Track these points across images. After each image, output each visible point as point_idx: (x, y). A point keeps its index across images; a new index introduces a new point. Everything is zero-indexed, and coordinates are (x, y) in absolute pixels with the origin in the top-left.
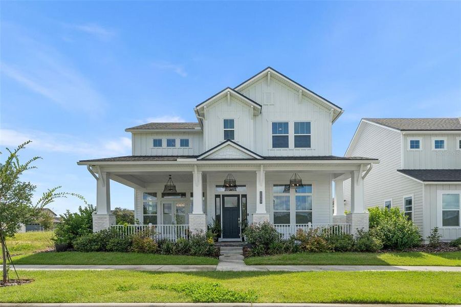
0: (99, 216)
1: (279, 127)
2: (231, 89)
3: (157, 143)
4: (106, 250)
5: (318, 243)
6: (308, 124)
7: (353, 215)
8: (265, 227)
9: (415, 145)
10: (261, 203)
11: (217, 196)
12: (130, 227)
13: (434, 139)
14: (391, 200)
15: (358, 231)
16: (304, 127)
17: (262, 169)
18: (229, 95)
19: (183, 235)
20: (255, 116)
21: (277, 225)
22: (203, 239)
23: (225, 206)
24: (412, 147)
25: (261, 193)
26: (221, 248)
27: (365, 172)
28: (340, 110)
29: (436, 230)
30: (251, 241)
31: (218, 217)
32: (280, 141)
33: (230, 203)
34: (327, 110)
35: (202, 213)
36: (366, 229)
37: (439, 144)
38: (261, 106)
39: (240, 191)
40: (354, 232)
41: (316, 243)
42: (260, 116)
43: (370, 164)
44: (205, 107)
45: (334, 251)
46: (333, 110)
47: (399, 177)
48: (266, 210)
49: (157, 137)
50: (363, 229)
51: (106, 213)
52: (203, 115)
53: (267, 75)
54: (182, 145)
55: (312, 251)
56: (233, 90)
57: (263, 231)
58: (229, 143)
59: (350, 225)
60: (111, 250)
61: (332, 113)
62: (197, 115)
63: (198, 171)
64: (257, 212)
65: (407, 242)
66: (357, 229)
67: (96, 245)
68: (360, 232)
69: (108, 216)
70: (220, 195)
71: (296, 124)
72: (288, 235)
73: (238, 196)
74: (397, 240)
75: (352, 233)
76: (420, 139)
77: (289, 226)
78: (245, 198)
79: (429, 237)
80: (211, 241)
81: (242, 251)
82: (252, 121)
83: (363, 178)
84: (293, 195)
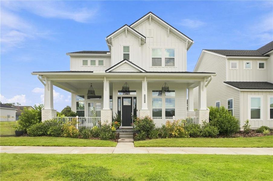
0: (45, 111)
2: (128, 26)
3: (85, 63)
4: (47, 135)
5: (179, 131)
6: (173, 50)
7: (200, 111)
8: (146, 120)
9: (234, 66)
10: (145, 102)
11: (119, 98)
12: (65, 118)
14: (220, 101)
15: (203, 122)
17: (145, 79)
18: (126, 30)
19: (97, 124)
20: (142, 44)
21: (154, 117)
22: (109, 127)
23: (124, 105)
24: (232, 67)
25: (145, 95)
26: (120, 133)
27: (207, 82)
28: (192, 41)
29: (248, 122)
30: (138, 129)
31: (119, 112)
33: (127, 103)
34: (184, 41)
35: (109, 109)
36: (208, 121)
38: (145, 37)
39: (132, 94)
40: (201, 123)
41: (178, 131)
42: (145, 44)
43: (211, 76)
44: (112, 37)
45: (189, 136)
46: (188, 41)
47: (225, 86)
48: (148, 108)
49: (85, 59)
50: (206, 121)
51: (50, 109)
52: (111, 43)
53: (149, 18)
54: (99, 64)
55: (175, 137)
56: (129, 26)
57: (145, 122)
58: (126, 61)
59: (198, 118)
60: (50, 135)
61: (187, 43)
62: (108, 43)
63: (106, 80)
64: (142, 109)
65: (233, 130)
66: (202, 121)
67: (41, 131)
68: (204, 123)
69: (51, 111)
70: (121, 97)
72: (161, 124)
73: (131, 98)
74: (227, 129)
75: (200, 123)
76: (237, 62)
77: (161, 118)
78: (135, 99)
79: (244, 126)
80: (113, 129)
81: (133, 136)
82: (140, 47)
83: (206, 86)
84: (164, 98)
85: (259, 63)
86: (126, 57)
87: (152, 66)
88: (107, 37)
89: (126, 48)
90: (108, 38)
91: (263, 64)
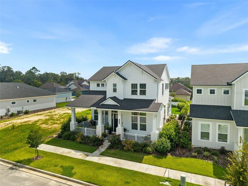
1: (134, 86)
3: (98, 85)
6: (145, 85)
7: (151, 133)
9: (199, 92)
10: (119, 123)
13: (209, 89)
16: (143, 86)
18: (114, 74)
25: (119, 119)
26: (105, 141)
32: (134, 92)
35: (100, 126)
37: (212, 92)
49: (98, 83)
58: (109, 98)
64: (118, 127)
70: (113, 114)
71: (140, 85)
76: (203, 89)
80: (101, 138)
84: (139, 117)
85: (224, 90)
86: (115, 90)
87: (132, 94)
89: (115, 85)
90: (104, 80)
91: (228, 91)
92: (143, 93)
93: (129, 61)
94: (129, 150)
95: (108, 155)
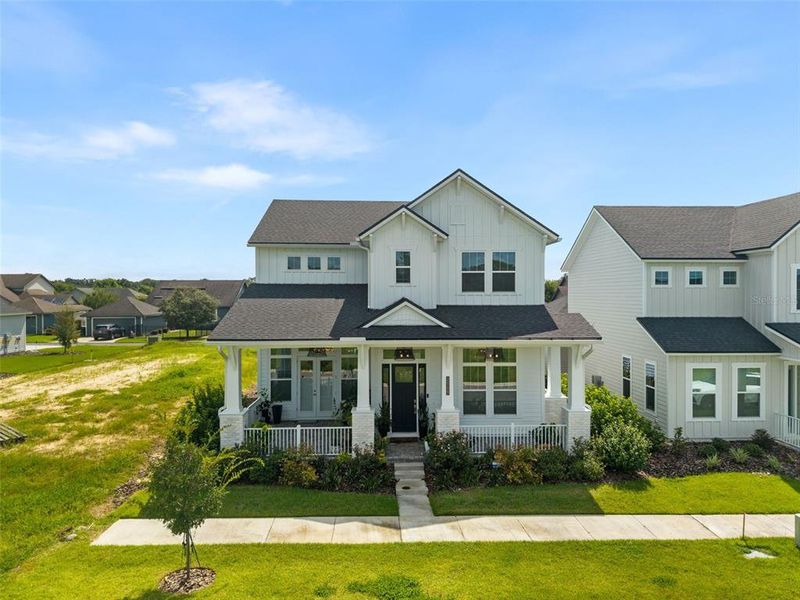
0: (229, 417)
1: (471, 260)
3: (294, 264)
6: (512, 255)
7: (570, 414)
9: (661, 279)
10: (448, 394)
11: (385, 366)
13: (688, 270)
14: (630, 357)
15: (575, 442)
18: (404, 218)
23: (396, 381)
24: (658, 282)
25: (448, 378)
26: (396, 465)
28: (556, 237)
32: (472, 282)
34: (538, 234)
35: (369, 410)
36: (587, 436)
38: (447, 235)
43: (591, 344)
44: (371, 236)
45: (542, 483)
46: (546, 236)
49: (294, 254)
50: (583, 436)
51: (238, 411)
52: (368, 246)
53: (456, 182)
54: (330, 268)
58: (406, 303)
59: (566, 428)
64: (442, 408)
68: (577, 443)
69: (241, 416)
70: (389, 365)
71: (495, 255)
73: (413, 366)
76: (669, 270)
78: (424, 369)
80: (382, 456)
81: (423, 473)
82: (434, 254)
83: (584, 357)
84: (490, 366)
85: (725, 273)
86: (403, 276)
87: (463, 290)
88: (360, 235)
89: (404, 257)
90: (362, 237)
91: (733, 274)
92: (505, 283)
93: (459, 170)
94: (527, 481)
95: (467, 510)
